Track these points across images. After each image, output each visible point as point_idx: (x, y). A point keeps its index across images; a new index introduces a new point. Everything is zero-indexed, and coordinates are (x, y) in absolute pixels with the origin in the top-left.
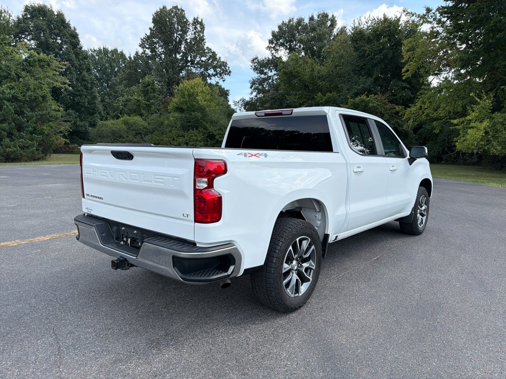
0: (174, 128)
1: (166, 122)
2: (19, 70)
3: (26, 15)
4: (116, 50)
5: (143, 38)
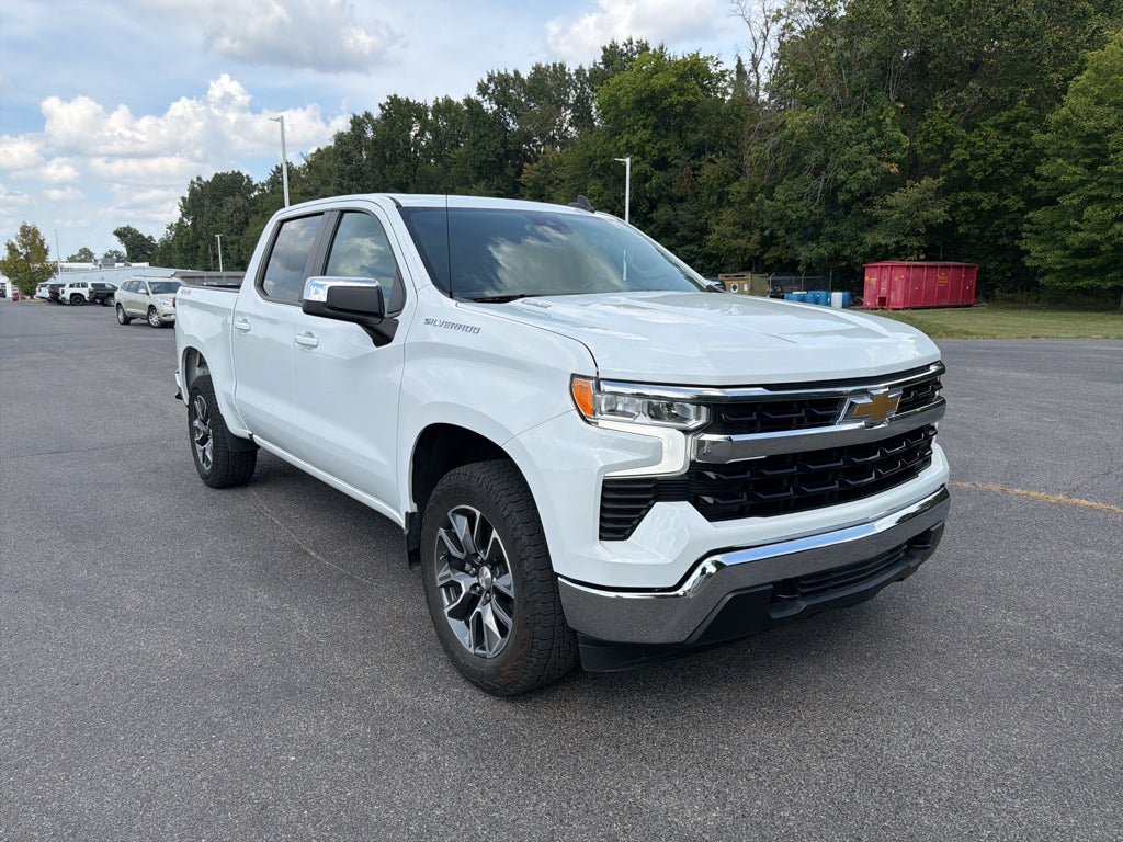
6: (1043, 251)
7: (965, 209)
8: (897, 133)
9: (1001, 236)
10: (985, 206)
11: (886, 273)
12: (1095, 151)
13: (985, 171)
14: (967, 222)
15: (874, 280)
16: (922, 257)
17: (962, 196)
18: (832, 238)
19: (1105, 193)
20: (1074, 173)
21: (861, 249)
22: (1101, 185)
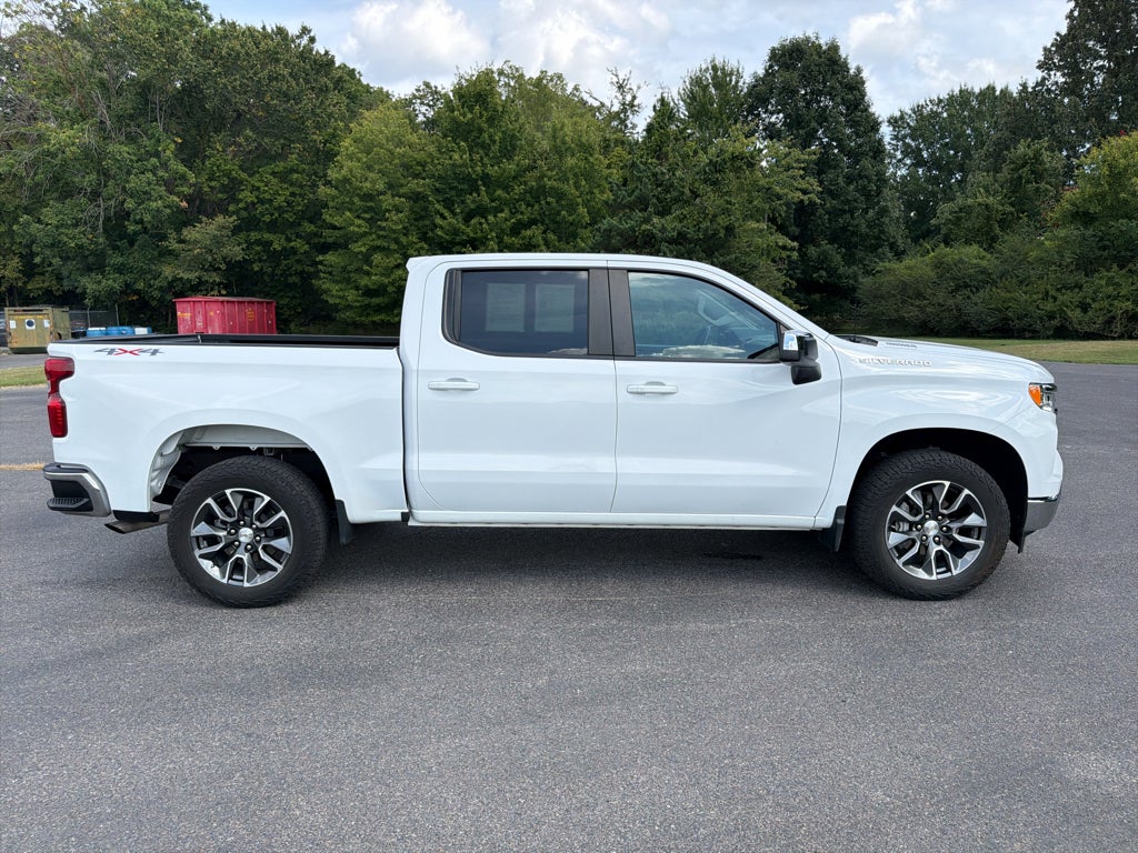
0: (1053, 267)
1: (1034, 254)
2: (696, 185)
3: (771, 66)
4: (991, 89)
5: (1049, 46)
6: (341, 290)
7: (258, 248)
8: (182, 168)
9: (291, 275)
10: (276, 246)
11: (199, 308)
12: (370, 209)
13: (272, 215)
14: (260, 260)
15: (188, 315)
16: (224, 292)
17: (254, 235)
18: (120, 270)
19: (386, 244)
20: (359, 226)
21: (157, 283)
22: (379, 237)
